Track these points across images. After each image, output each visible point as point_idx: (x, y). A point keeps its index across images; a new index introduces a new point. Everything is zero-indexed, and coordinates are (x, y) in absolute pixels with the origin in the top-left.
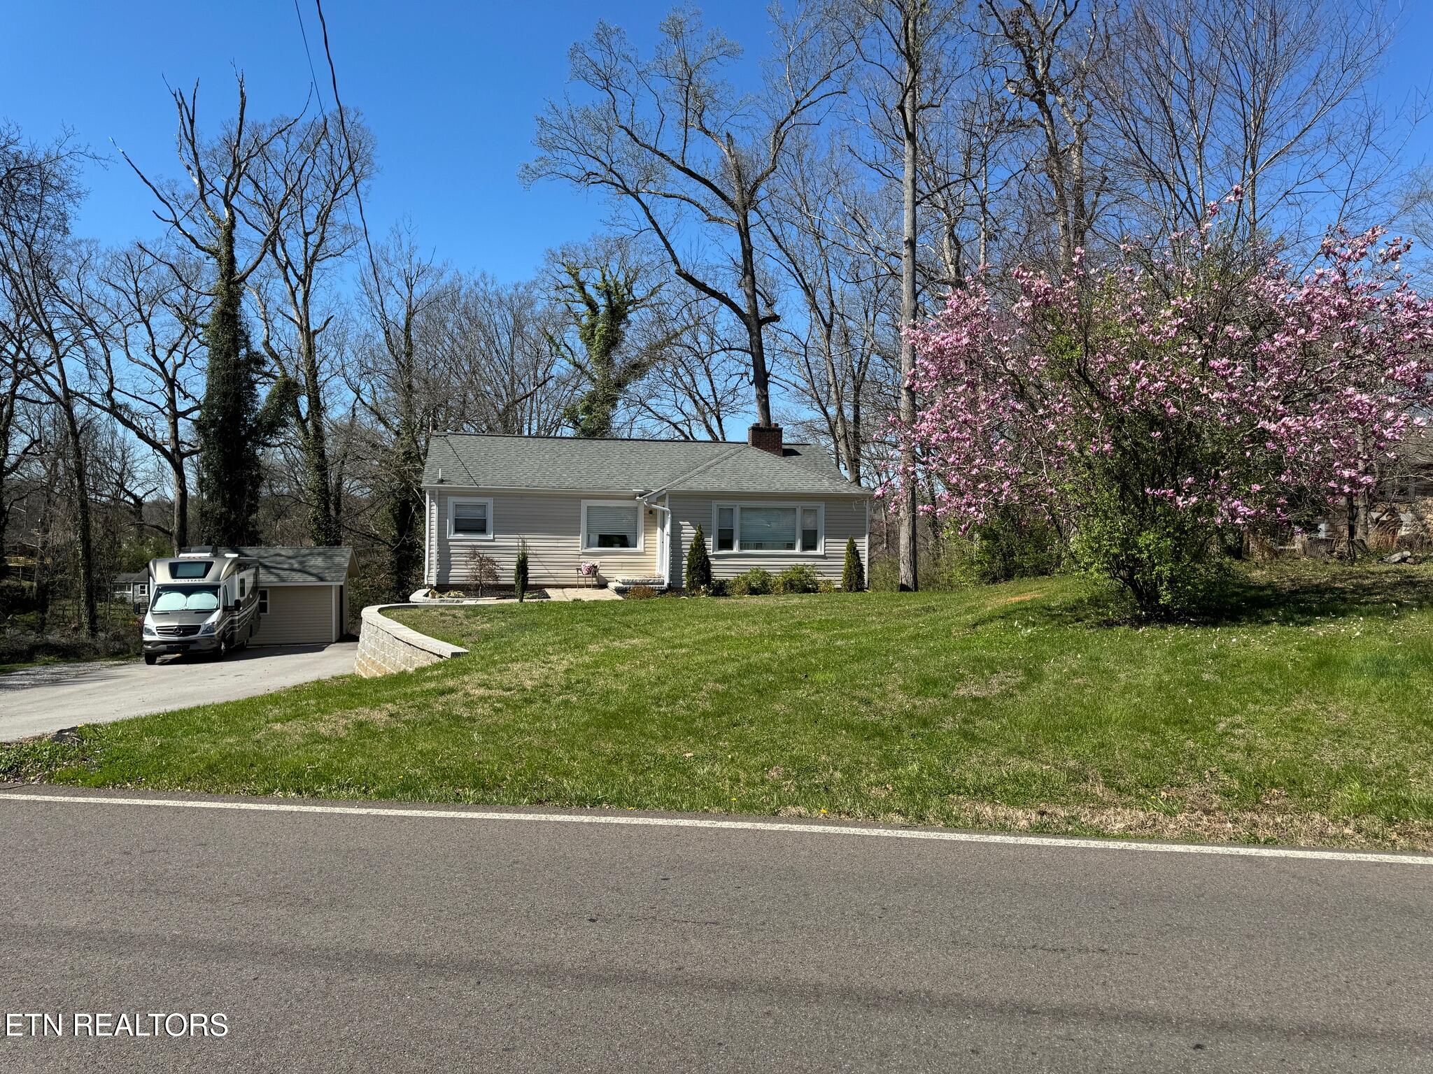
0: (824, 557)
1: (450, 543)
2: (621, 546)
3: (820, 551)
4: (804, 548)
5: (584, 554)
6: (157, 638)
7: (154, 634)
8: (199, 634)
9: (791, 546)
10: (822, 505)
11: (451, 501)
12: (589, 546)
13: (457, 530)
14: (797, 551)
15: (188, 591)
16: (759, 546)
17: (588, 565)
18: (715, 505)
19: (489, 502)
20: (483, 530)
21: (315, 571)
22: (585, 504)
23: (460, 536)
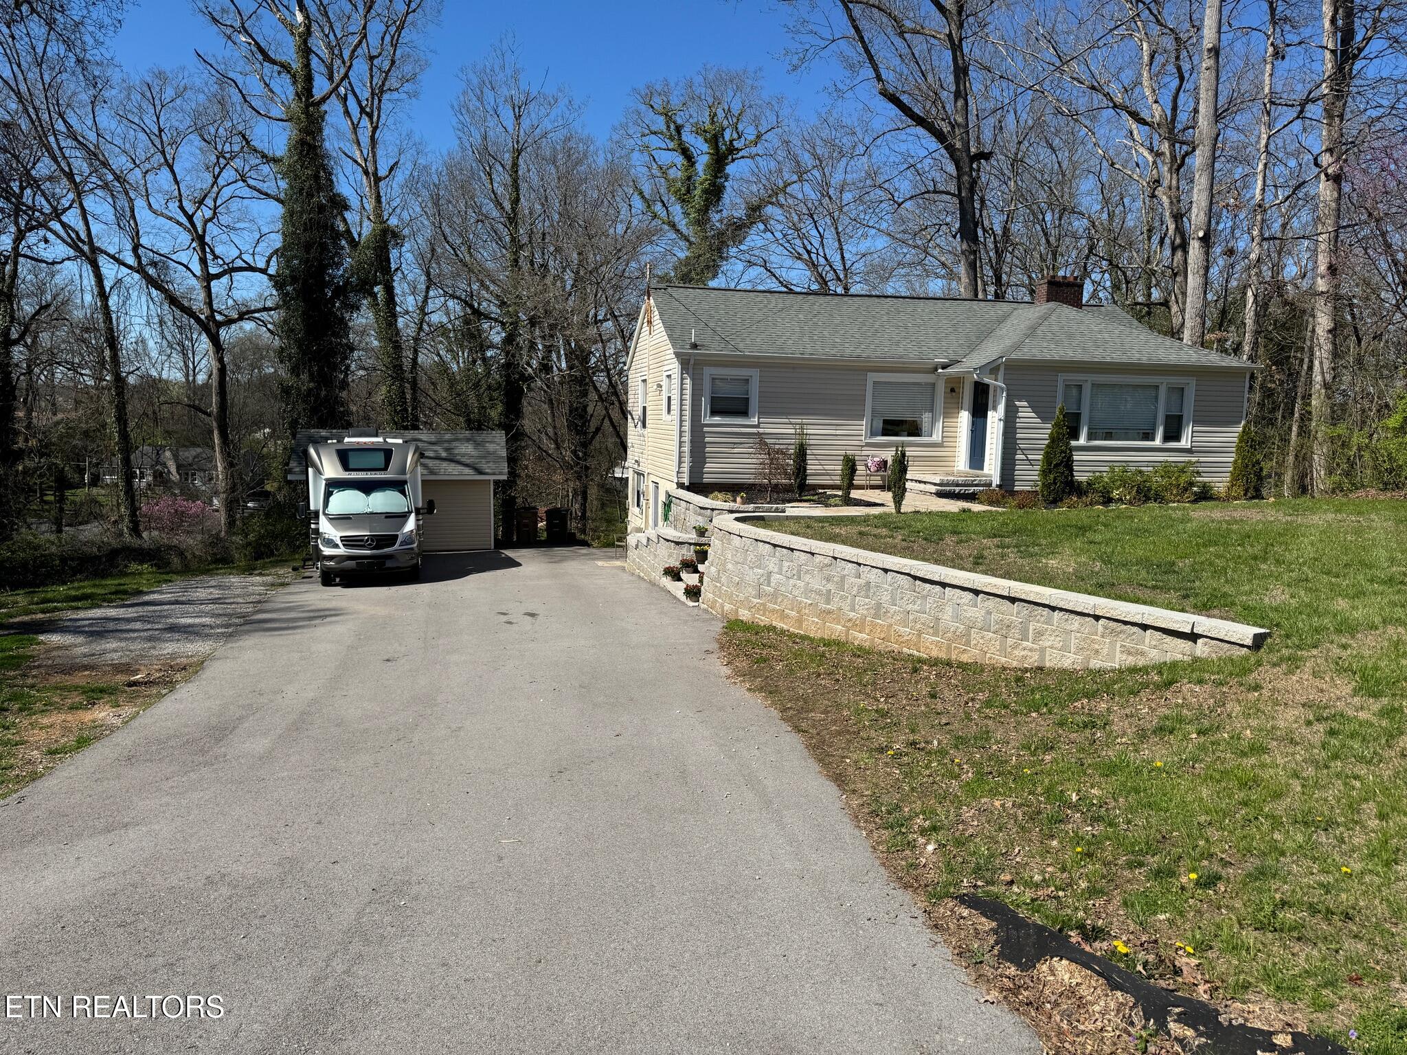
0: (1189, 451)
1: (705, 429)
2: (909, 435)
3: (1185, 442)
4: (1167, 438)
5: (868, 445)
6: (342, 551)
7: (336, 546)
8: (396, 547)
9: (1149, 436)
10: (1193, 382)
11: (708, 372)
12: (873, 434)
13: (714, 412)
14: (1158, 442)
15: (367, 487)
16: (1108, 436)
17: (877, 459)
18: (1061, 378)
19: (755, 374)
20: (744, 412)
21: (468, 461)
22: (873, 377)
23: (717, 419)
